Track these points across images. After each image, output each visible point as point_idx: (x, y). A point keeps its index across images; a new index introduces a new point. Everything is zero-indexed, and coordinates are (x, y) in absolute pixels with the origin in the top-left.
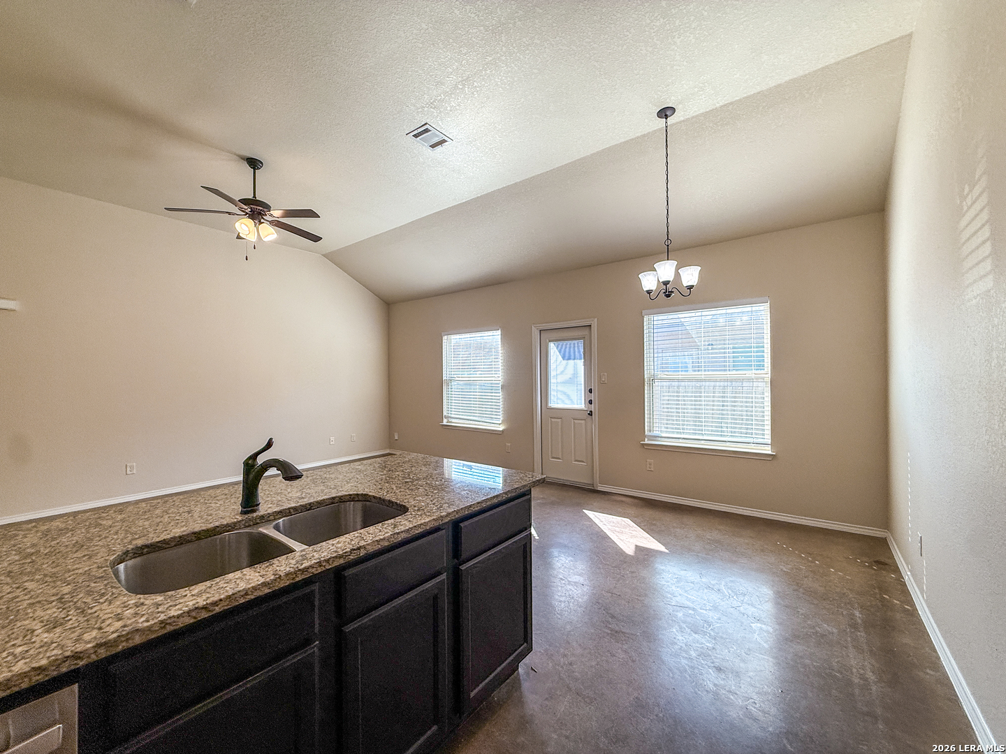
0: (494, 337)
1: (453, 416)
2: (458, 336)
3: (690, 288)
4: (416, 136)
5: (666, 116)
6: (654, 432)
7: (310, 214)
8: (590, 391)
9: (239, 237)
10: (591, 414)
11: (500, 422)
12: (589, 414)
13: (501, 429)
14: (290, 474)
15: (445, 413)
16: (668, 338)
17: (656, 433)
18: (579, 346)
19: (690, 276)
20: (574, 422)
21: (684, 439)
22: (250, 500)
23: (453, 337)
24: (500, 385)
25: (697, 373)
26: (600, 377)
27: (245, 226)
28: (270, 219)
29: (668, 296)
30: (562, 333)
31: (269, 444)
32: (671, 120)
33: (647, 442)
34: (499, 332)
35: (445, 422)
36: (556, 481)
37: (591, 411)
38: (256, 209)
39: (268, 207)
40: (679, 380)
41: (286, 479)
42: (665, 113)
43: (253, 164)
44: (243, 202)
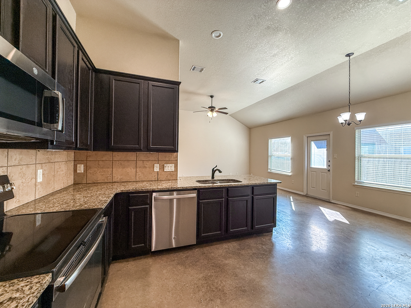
0: (288, 140)
1: (272, 169)
2: (274, 140)
3: (360, 121)
4: (254, 82)
5: (349, 56)
6: (361, 180)
7: (225, 108)
8: (329, 161)
9: (208, 116)
10: (329, 171)
11: (290, 172)
12: (328, 171)
13: (290, 175)
14: (220, 172)
15: (269, 168)
16: (369, 139)
17: (361, 181)
18: (324, 143)
19: (360, 116)
20: (322, 174)
21: (375, 184)
22: (213, 177)
23: (273, 140)
24: (290, 158)
25: (385, 155)
26: (333, 156)
27: (210, 114)
28: (215, 110)
29: (349, 125)
30: (317, 138)
31: (216, 166)
32: (351, 57)
33: (356, 184)
34: (290, 138)
35: (269, 171)
36: (313, 196)
37: (329, 170)
38: (212, 108)
39: (214, 108)
40: (374, 158)
41: (219, 172)
42: (348, 55)
43: (212, 97)
44: (209, 108)
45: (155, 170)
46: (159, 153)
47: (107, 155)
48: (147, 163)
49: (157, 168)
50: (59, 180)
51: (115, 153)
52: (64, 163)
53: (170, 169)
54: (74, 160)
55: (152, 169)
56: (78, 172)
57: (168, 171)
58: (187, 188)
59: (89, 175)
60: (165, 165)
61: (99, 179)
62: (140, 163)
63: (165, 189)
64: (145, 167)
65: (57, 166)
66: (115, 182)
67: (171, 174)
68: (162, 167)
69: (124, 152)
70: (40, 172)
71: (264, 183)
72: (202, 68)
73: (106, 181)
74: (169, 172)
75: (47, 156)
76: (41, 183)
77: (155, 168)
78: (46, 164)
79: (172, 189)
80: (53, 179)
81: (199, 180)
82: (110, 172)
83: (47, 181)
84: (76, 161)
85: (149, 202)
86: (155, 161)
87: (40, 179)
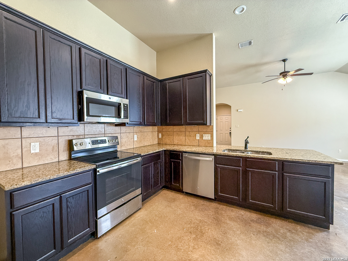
22: (246, 147)
43: (284, 61)
44: (281, 74)
45: (197, 139)
46: (200, 126)
47: (171, 128)
48: (192, 133)
49: (198, 137)
50: (147, 140)
51: (174, 127)
52: (150, 132)
53: (207, 138)
54: (158, 131)
55: (195, 137)
56: (159, 137)
57: (206, 139)
58: (205, 153)
59: (163, 139)
60: (203, 135)
61: (167, 142)
62: (187, 133)
63: (190, 151)
64: (190, 136)
65: (145, 134)
66: (175, 145)
67: (208, 142)
68: (202, 137)
69: (178, 126)
70: (136, 136)
71: (302, 160)
72: (249, 41)
73: (170, 143)
74: (207, 141)
75: (139, 129)
76: (136, 141)
77: (196, 137)
78: (139, 133)
79: (194, 152)
80: (143, 140)
81: (230, 149)
82: (172, 139)
83: (140, 141)
84: (159, 132)
85: (181, 159)
86: (197, 132)
87: (136, 139)
